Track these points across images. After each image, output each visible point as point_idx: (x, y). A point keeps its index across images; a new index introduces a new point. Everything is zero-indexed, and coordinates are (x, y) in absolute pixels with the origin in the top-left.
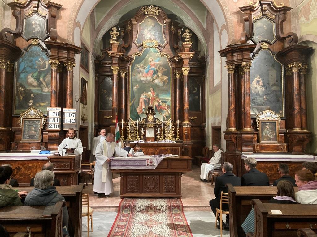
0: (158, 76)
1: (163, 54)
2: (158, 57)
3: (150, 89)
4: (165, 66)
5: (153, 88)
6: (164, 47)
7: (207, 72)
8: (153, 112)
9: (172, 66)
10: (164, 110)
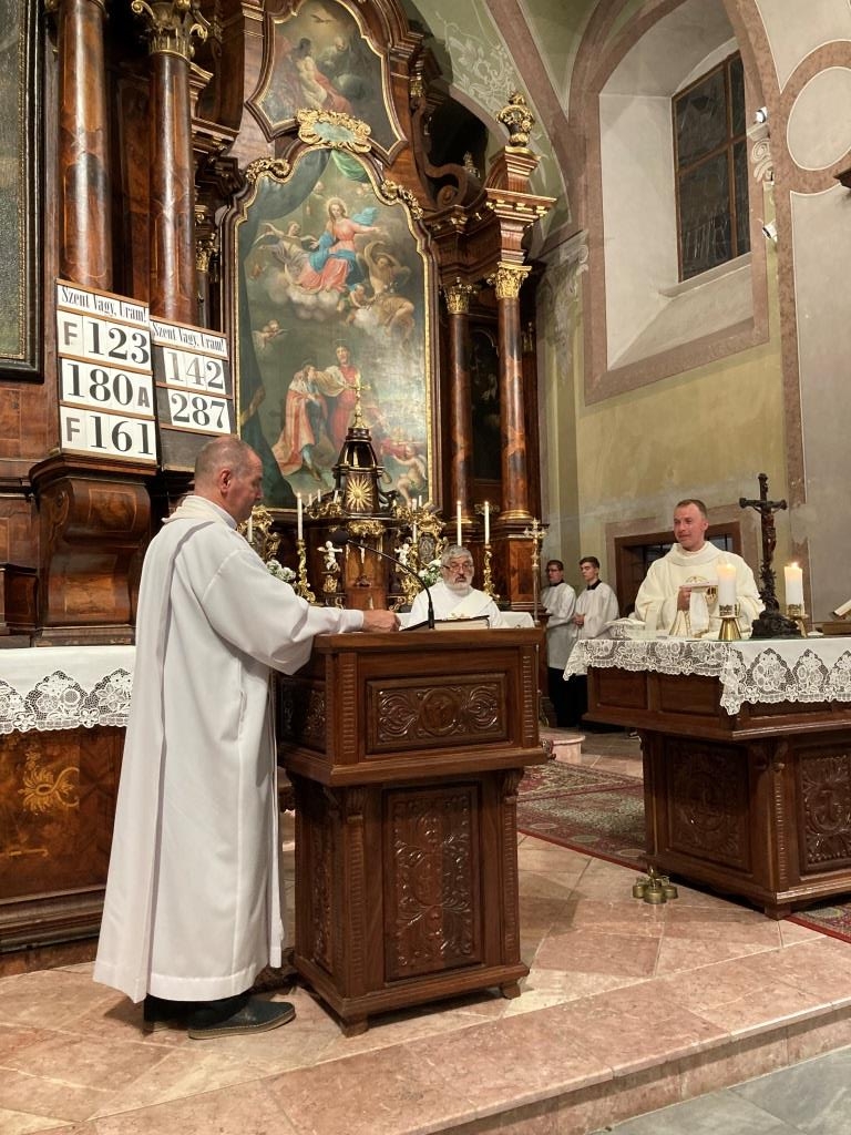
0: (369, 291)
1: (392, 192)
3: (334, 352)
4: (400, 251)
5: (348, 349)
6: (394, 163)
7: (553, 311)
8: (371, 463)
9: (431, 253)
10: (400, 461)
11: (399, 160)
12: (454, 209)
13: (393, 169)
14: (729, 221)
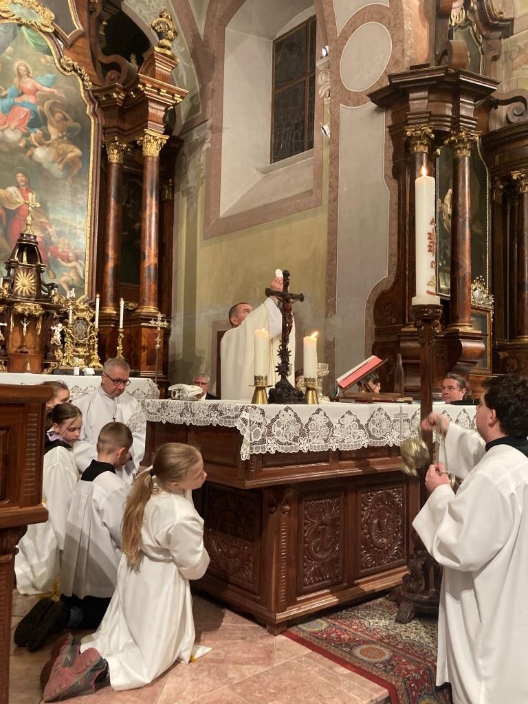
0: (47, 136)
1: (68, 65)
2: (50, 72)
3: (15, 177)
4: (72, 111)
5: (26, 175)
6: (72, 45)
7: (186, 172)
8: (37, 261)
9: (97, 116)
10: (62, 262)
11: (76, 44)
12: (115, 86)
13: (71, 49)
14: (304, 128)
